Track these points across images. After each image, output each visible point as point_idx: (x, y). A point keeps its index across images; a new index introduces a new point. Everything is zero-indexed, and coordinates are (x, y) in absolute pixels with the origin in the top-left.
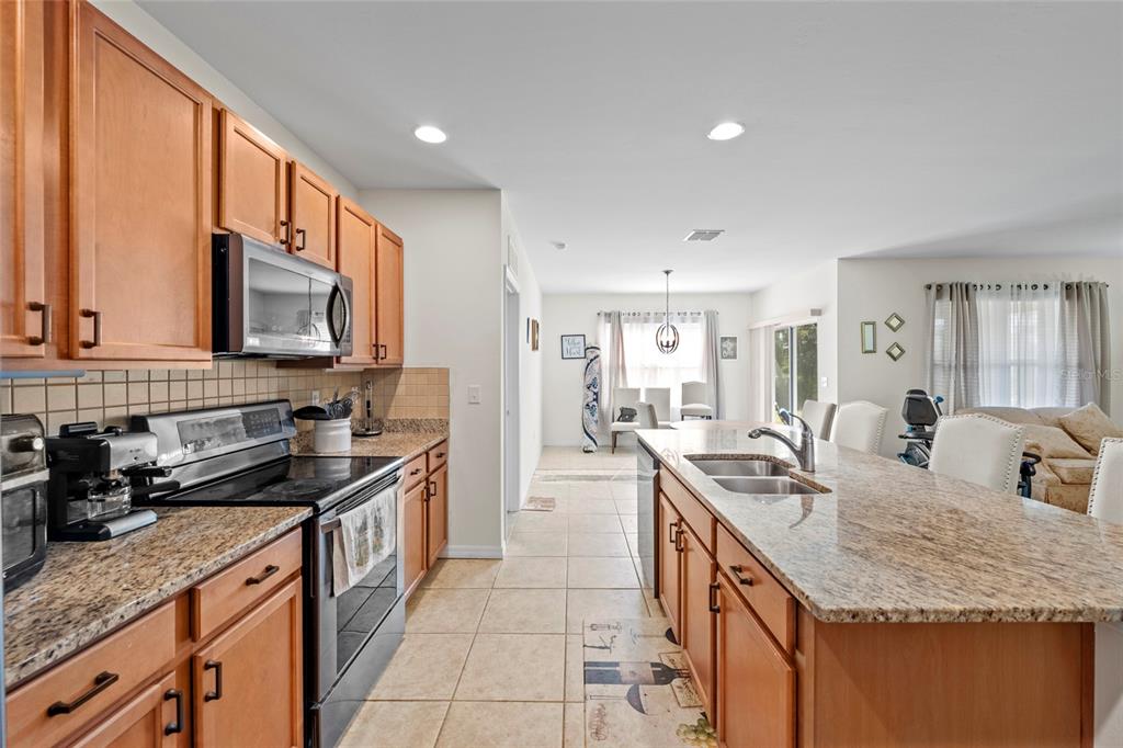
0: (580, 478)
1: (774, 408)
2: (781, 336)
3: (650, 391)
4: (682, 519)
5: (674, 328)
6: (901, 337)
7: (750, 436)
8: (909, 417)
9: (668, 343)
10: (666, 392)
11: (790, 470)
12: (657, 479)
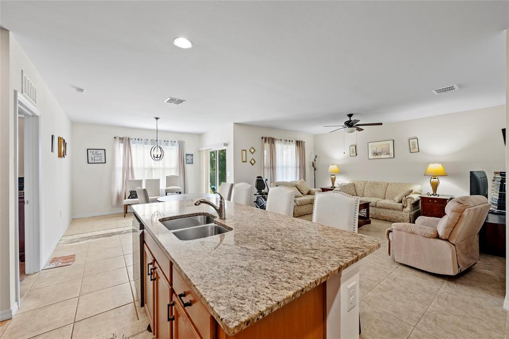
0: (98, 236)
1: (209, 186)
2: (213, 155)
3: (147, 181)
4: (155, 260)
5: (161, 148)
6: (255, 156)
7: (196, 204)
8: (257, 187)
9: (157, 155)
10: (157, 181)
11: (215, 219)
12: (142, 236)
